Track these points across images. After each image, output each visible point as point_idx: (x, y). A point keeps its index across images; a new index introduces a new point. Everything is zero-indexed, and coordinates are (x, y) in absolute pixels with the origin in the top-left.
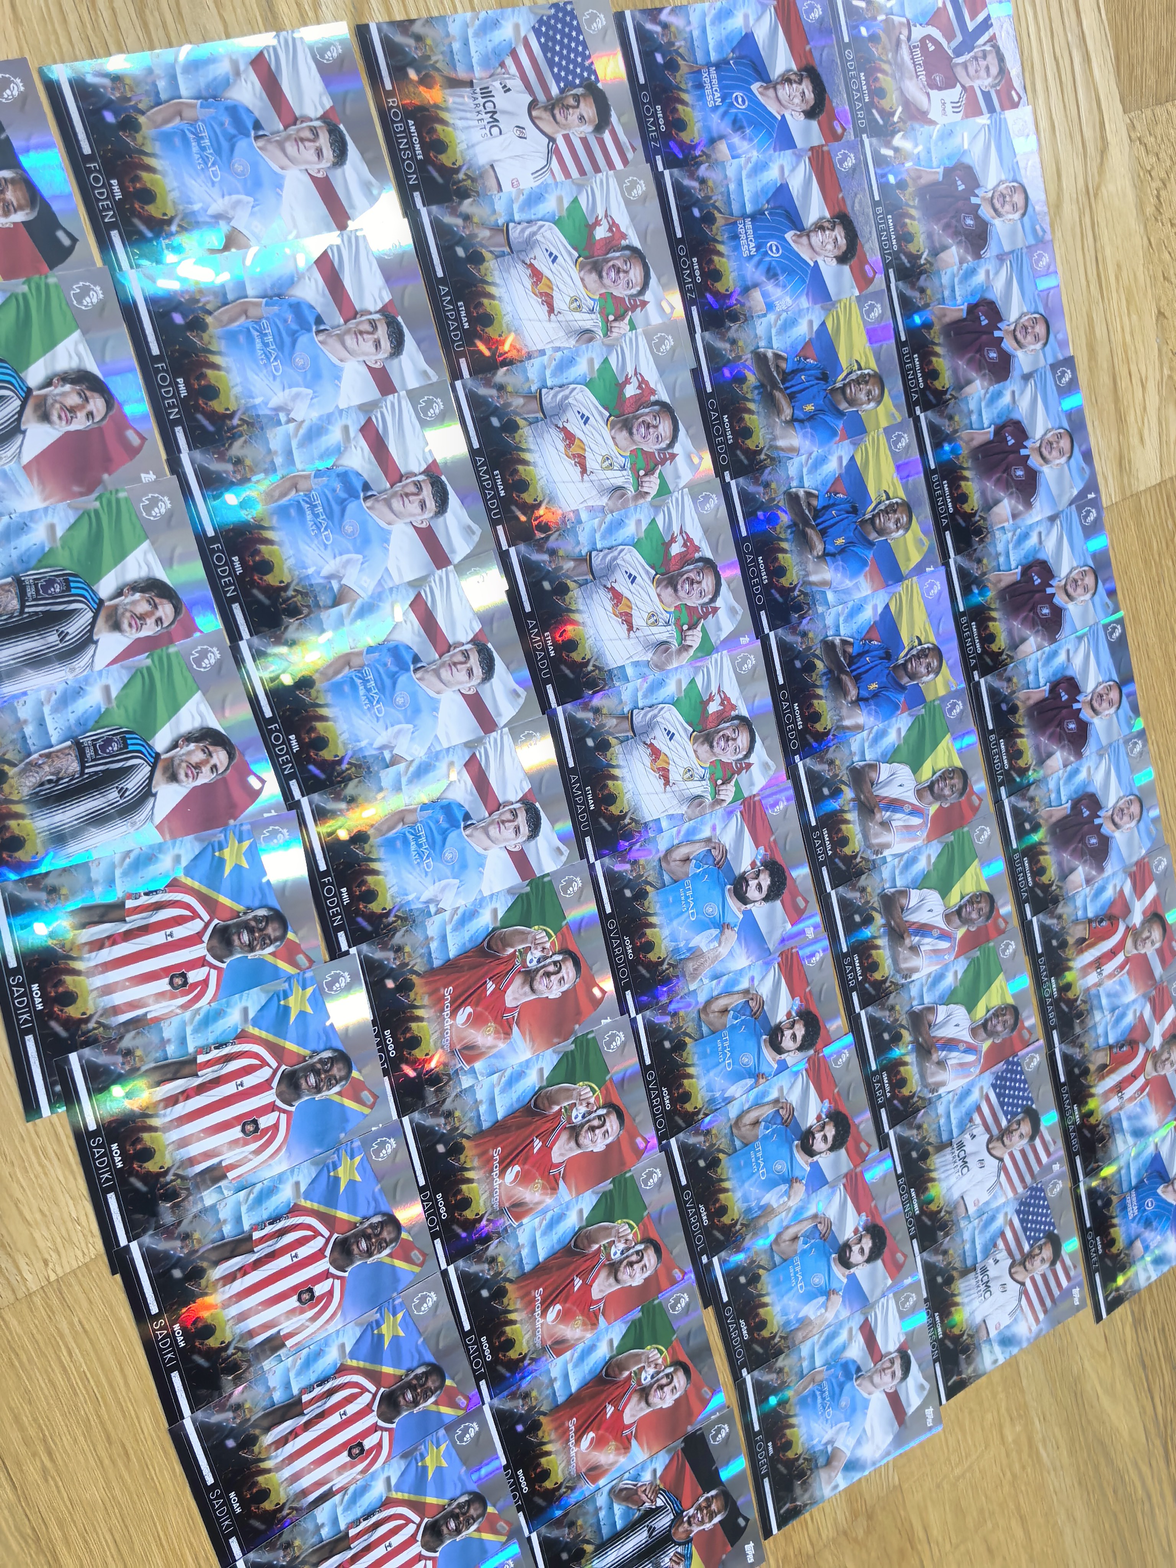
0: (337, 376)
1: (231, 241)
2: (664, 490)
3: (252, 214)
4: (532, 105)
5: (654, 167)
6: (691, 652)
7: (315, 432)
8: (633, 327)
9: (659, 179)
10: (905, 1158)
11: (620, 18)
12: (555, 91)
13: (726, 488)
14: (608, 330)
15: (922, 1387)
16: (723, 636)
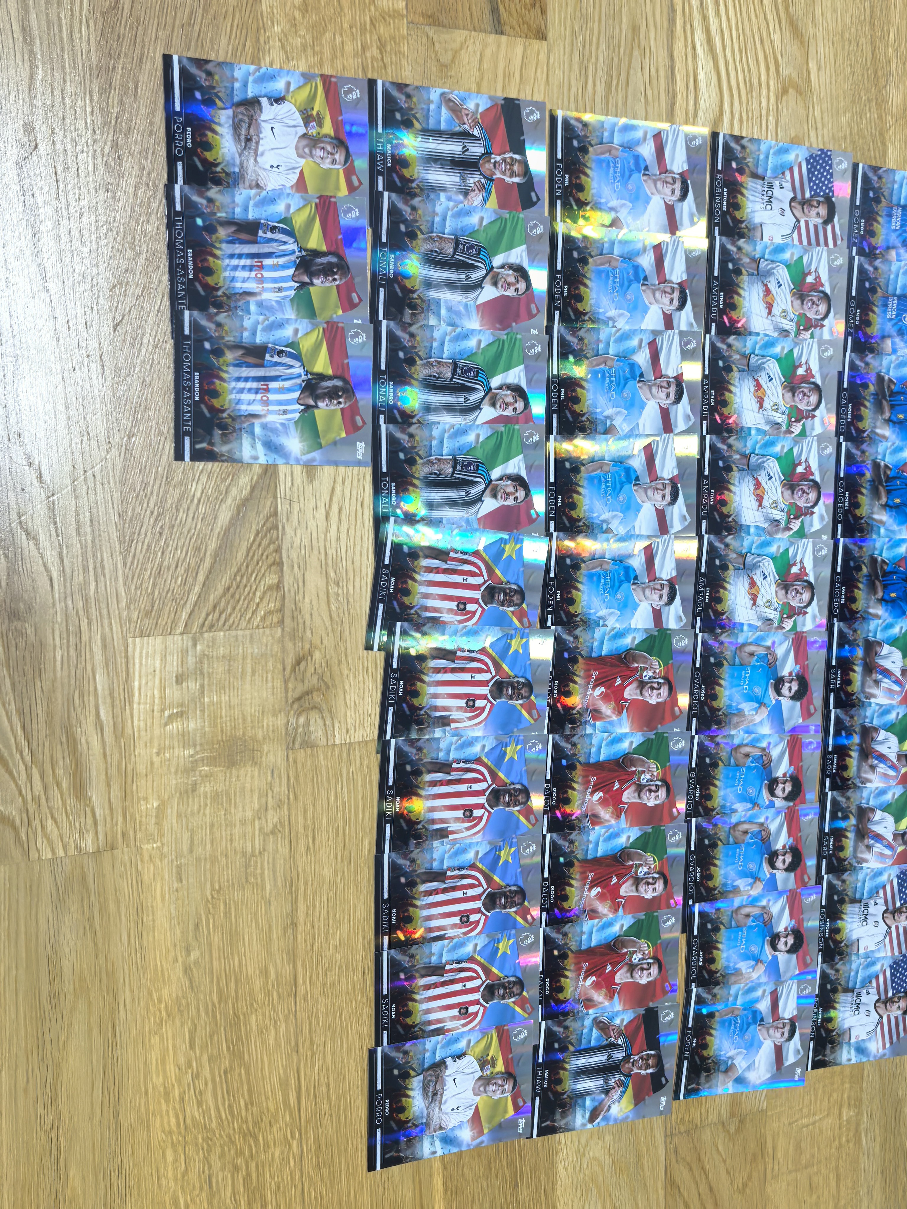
0: (646, 310)
1: (614, 223)
2: (803, 433)
3: (629, 213)
4: (793, 200)
5: (851, 252)
6: (791, 532)
7: (625, 337)
8: (812, 336)
9: (851, 260)
10: (829, 897)
11: (855, 167)
12: (807, 195)
13: (839, 445)
14: (798, 333)
15: (798, 1052)
16: (813, 530)
